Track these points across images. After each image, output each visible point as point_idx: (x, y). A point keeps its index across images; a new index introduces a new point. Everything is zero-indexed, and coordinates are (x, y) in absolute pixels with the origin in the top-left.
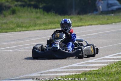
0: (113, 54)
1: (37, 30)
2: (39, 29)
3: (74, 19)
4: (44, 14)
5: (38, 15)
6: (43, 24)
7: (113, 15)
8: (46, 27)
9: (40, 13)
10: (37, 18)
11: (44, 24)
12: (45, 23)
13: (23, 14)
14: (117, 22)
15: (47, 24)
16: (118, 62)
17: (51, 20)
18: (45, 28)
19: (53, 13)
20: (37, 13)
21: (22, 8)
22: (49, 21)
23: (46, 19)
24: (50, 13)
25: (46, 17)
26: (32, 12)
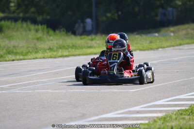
0: (168, 98)
1: (41, 58)
2: (44, 58)
3: (98, 42)
4: (48, 33)
5: (39, 34)
6: (48, 50)
7: (157, 34)
8: (55, 53)
9: (43, 31)
10: (38, 39)
11: (50, 49)
12: (51, 47)
13: (15, 34)
14: (165, 46)
15: (55, 49)
16: (179, 110)
17: (60, 42)
18: (53, 56)
19: (64, 31)
20: (37, 31)
21: (13, 24)
22: (57, 43)
23: (52, 40)
24: (57, 32)
25: (51, 38)
26: (30, 30)
